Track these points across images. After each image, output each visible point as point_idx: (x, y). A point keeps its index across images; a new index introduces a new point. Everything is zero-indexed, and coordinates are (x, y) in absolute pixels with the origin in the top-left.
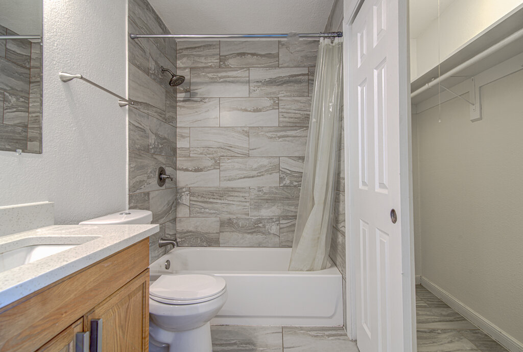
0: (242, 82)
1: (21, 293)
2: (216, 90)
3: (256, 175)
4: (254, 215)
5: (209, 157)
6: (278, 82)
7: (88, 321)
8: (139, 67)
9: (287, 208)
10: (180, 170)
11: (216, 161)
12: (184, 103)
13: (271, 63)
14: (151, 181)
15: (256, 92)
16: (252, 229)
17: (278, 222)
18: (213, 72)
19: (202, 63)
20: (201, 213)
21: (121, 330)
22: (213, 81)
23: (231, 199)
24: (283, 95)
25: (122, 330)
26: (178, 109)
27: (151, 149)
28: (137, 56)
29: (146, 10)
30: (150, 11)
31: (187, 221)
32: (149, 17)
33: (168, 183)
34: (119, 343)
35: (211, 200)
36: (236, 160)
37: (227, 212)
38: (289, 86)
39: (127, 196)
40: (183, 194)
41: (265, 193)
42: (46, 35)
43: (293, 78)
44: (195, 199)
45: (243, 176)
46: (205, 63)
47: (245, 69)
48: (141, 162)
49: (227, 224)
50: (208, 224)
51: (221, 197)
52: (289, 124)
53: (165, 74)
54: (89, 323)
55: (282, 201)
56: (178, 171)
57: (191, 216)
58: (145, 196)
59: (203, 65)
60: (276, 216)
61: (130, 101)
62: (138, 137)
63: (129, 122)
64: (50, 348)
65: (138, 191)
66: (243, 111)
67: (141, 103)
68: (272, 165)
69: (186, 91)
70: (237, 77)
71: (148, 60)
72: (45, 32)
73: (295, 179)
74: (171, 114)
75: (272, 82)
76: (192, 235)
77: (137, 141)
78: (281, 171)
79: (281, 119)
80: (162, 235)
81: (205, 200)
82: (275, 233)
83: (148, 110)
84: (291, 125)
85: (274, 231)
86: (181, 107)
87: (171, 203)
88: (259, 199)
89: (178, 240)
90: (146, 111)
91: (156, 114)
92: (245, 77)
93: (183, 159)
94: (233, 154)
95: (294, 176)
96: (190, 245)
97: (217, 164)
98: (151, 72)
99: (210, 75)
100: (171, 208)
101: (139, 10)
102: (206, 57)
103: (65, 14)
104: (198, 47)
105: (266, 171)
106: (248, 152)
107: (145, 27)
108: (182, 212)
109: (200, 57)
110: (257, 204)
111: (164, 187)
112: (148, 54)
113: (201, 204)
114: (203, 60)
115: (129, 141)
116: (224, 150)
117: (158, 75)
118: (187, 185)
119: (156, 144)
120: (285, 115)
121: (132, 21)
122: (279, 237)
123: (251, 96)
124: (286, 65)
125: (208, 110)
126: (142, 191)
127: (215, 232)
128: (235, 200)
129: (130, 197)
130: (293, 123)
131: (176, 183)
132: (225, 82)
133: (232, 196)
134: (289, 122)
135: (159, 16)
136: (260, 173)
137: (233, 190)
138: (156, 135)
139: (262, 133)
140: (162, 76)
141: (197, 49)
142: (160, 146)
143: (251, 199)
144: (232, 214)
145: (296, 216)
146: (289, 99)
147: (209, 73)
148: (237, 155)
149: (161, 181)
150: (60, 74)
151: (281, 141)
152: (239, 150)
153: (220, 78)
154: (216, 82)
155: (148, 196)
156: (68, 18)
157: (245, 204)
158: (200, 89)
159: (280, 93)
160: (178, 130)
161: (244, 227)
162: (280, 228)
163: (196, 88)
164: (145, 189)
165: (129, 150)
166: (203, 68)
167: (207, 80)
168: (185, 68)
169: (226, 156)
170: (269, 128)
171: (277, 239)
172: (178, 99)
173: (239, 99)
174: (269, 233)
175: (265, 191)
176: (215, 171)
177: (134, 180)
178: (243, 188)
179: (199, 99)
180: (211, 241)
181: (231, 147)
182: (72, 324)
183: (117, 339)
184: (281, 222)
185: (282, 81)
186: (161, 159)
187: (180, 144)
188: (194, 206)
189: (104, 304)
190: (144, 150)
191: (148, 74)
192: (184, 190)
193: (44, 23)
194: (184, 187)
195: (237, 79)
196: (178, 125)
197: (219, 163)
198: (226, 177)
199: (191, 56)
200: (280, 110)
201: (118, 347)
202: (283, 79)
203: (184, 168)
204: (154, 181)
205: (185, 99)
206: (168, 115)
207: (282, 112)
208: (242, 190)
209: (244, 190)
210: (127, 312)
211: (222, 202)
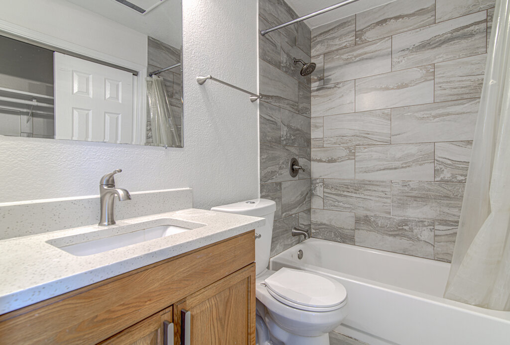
0: (383, 56)
1: (91, 279)
2: (351, 72)
3: (401, 166)
4: (398, 215)
5: (343, 147)
6: (433, 44)
7: (177, 311)
8: (269, 62)
9: (446, 210)
10: (314, 161)
11: (350, 151)
12: (317, 92)
13: (423, 21)
14: (283, 171)
15: (401, 64)
16: (394, 231)
17: (432, 227)
18: (348, 53)
19: (336, 45)
20: (335, 206)
21: (219, 322)
22: (348, 62)
23: (367, 194)
24: (441, 59)
25: (221, 323)
26: (312, 99)
27: (283, 140)
28: (268, 52)
29: (277, 4)
30: (281, 4)
31: (321, 214)
32: (281, 11)
33: (301, 174)
34: (217, 335)
35: (345, 193)
36: (374, 149)
37: (363, 207)
38: (451, 45)
39: (259, 185)
40: (317, 185)
41: (412, 189)
42: (185, 46)
43: (459, 33)
44: (328, 191)
45: (382, 167)
46: (340, 45)
47: (387, 39)
48: (273, 153)
49: (363, 221)
50: (343, 219)
51: (356, 190)
52: (450, 98)
53: (297, 65)
54: (179, 313)
55: (438, 201)
56: (312, 162)
57: (326, 208)
58: (277, 186)
59: (337, 47)
60: (428, 219)
61: (262, 96)
62: (269, 129)
63: (260, 115)
64: (134, 331)
65: (270, 181)
66: (383, 90)
67: (272, 97)
68: (423, 153)
69: (320, 79)
70: (377, 51)
71: (279, 54)
72: (184, 43)
73: (461, 172)
74: (305, 105)
75: (424, 46)
76: (327, 228)
77: (268, 134)
78: (437, 161)
79: (438, 92)
80: (296, 224)
81: (339, 192)
82: (427, 241)
83: (279, 103)
84: (455, 98)
85: (426, 237)
86: (315, 96)
87: (305, 194)
88: (403, 196)
89: (313, 231)
90: (278, 104)
91: (288, 107)
92: (386, 49)
93: (317, 149)
94: (370, 142)
95: (458, 168)
96: (324, 238)
97: (352, 155)
98: (283, 65)
99: (345, 57)
100: (305, 199)
101: (270, 6)
102: (341, 37)
103: (200, 25)
104: (332, 29)
105: (413, 161)
106: (390, 139)
107: (277, 21)
108: (317, 203)
109: (333, 39)
110: (401, 202)
111: (297, 178)
112: (279, 48)
113: (334, 197)
114: (337, 42)
115: (260, 134)
116: (359, 138)
117: (290, 67)
118: (321, 176)
119: (289, 135)
120: (444, 86)
121: (262, 18)
122: (434, 246)
123: (393, 70)
124: (446, 18)
125: (343, 95)
126: (273, 181)
127: (350, 228)
128: (373, 194)
129: (262, 186)
130: (457, 95)
131: (310, 174)
132: (363, 59)
133: (370, 190)
134: (451, 95)
135: (291, 7)
136: (406, 163)
137: (371, 183)
138: (289, 127)
139: (409, 114)
140: (294, 67)
141: (331, 32)
142: (293, 138)
143: (393, 195)
144: (369, 210)
145: (457, 222)
146: (450, 62)
147: (343, 54)
148: (375, 143)
149: (294, 172)
150: (197, 78)
151: (438, 122)
152: (378, 137)
153: (356, 57)
154: (351, 63)
155: (280, 186)
156: (203, 27)
157: (385, 200)
158: (334, 74)
159: (437, 57)
160: (312, 121)
161: (384, 227)
162: (435, 236)
163: (329, 73)
164: (277, 179)
165: (260, 142)
166: (337, 50)
167: (341, 62)
168: (318, 56)
169: (363, 145)
170: (419, 106)
171: (430, 249)
172: (312, 89)
173: (378, 76)
174: (419, 240)
175: (412, 186)
176: (349, 161)
177: (266, 171)
178: (383, 182)
179: (332, 86)
180: (346, 238)
181: (368, 134)
182: (159, 312)
183: (214, 332)
184: (436, 227)
185: (440, 40)
186: (294, 150)
187: (315, 134)
188: (327, 198)
189: (197, 295)
190: (275, 142)
191: (279, 67)
192: (318, 181)
193: (183, 35)
194: (317, 179)
195: (377, 53)
196: (312, 116)
197: (355, 153)
198: (362, 168)
199: (325, 41)
200: (437, 80)
201: (215, 339)
202: (443, 38)
203: (318, 159)
204: (287, 172)
205: (319, 87)
206: (301, 106)
207: (439, 83)
208: (381, 183)
209: (384, 184)
210: (227, 305)
211: (358, 196)
